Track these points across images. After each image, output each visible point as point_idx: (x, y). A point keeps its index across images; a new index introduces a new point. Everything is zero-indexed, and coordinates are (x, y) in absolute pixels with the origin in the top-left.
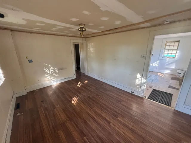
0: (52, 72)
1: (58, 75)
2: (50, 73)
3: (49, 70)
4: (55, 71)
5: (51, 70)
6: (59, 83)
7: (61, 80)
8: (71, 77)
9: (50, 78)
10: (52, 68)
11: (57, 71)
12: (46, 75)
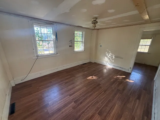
0: (110, 56)
1: (113, 61)
2: (109, 57)
3: (108, 55)
4: (112, 57)
5: (110, 55)
6: (112, 67)
7: (114, 66)
8: (125, 69)
9: (107, 61)
10: (111, 54)
11: (114, 57)
12: (106, 57)
